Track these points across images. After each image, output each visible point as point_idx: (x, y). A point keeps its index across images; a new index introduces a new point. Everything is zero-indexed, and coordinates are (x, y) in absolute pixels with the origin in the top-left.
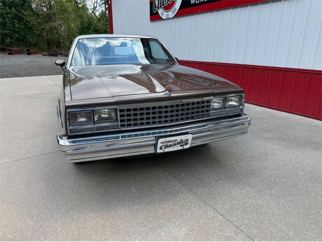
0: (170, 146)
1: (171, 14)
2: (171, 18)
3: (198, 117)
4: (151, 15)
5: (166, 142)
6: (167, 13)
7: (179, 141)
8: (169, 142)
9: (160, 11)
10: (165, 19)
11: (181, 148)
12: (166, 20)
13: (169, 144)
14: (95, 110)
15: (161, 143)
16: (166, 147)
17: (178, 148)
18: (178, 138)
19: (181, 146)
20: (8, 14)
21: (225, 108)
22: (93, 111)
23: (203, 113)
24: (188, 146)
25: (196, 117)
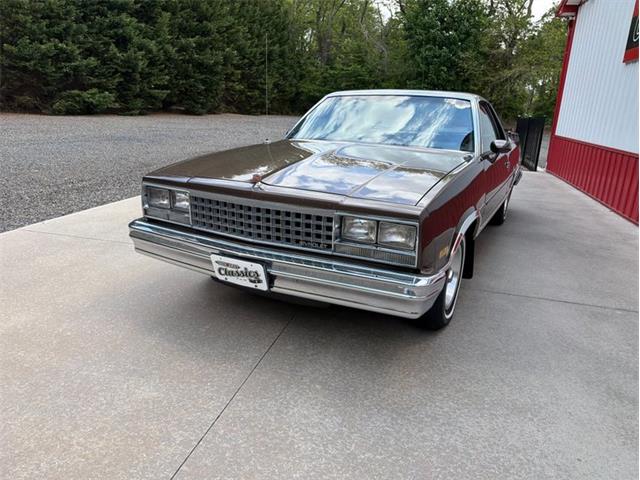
0: (231, 274)
4: (627, 49)
5: (223, 264)
7: (242, 269)
8: (228, 265)
11: (252, 285)
13: (229, 269)
14: (173, 191)
15: (217, 262)
16: (227, 273)
17: (244, 282)
18: (243, 265)
19: (251, 281)
20: (436, 57)
21: (376, 244)
22: (170, 190)
23: (318, 240)
24: (263, 286)
25: (301, 243)
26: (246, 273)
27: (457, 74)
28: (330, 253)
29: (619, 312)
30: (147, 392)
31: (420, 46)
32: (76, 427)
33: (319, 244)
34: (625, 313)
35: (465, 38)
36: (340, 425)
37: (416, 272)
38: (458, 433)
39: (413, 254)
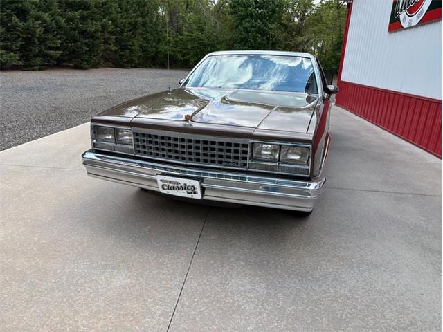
0: (173, 188)
1: (415, 20)
2: (415, 26)
3: (228, 163)
4: (390, 22)
5: (167, 181)
6: (410, 18)
7: (182, 184)
8: (170, 182)
9: (403, 15)
10: (406, 29)
11: (189, 196)
12: (408, 30)
13: (171, 185)
14: (117, 129)
15: (161, 181)
16: (169, 188)
18: (182, 181)
19: (188, 193)
20: (253, 27)
21: (279, 161)
22: (114, 128)
23: (236, 161)
24: (198, 196)
25: (224, 163)
26: (185, 187)
27: (268, 39)
28: (246, 169)
29: (411, 196)
30: (121, 279)
31: (242, 19)
32: (76, 313)
33: (237, 163)
34: (415, 196)
35: (273, 14)
36: (267, 288)
37: (309, 179)
38: (344, 285)
39: (307, 167)
